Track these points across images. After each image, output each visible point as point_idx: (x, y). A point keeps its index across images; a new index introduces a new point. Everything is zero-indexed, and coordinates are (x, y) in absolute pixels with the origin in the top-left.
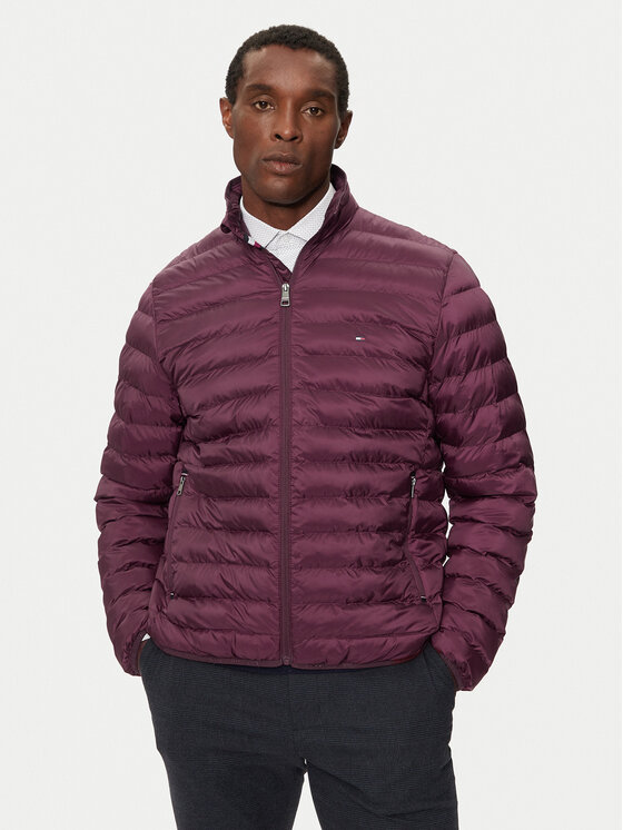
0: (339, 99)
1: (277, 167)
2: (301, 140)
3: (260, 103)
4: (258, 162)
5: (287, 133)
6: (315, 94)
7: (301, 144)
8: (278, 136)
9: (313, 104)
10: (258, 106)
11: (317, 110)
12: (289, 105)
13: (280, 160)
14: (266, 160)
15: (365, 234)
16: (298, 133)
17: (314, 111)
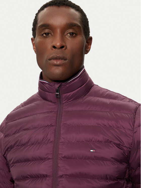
0: (84, 29)
1: (55, 62)
2: (66, 48)
3: (45, 34)
4: (46, 61)
5: (58, 44)
6: (71, 26)
7: (66, 50)
8: (54, 47)
9: (71, 31)
10: (44, 35)
11: (73, 33)
12: (58, 31)
13: (56, 59)
14: (50, 60)
15: (95, 98)
16: (64, 44)
17: (72, 34)
